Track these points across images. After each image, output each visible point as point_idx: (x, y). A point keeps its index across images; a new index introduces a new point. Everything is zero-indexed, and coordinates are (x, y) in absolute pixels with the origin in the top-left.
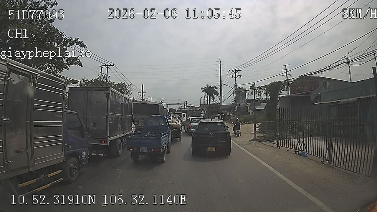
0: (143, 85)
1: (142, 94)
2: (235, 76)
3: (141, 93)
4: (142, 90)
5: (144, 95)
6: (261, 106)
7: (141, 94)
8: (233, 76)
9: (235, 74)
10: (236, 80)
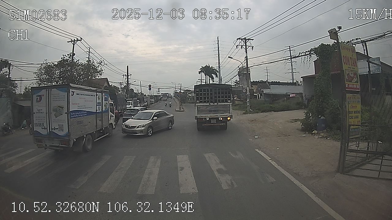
0: (128, 66)
1: (128, 77)
2: (245, 47)
3: (126, 76)
4: (127, 72)
5: (129, 78)
6: (270, 89)
7: (126, 78)
8: (241, 47)
9: (245, 45)
10: (246, 53)
